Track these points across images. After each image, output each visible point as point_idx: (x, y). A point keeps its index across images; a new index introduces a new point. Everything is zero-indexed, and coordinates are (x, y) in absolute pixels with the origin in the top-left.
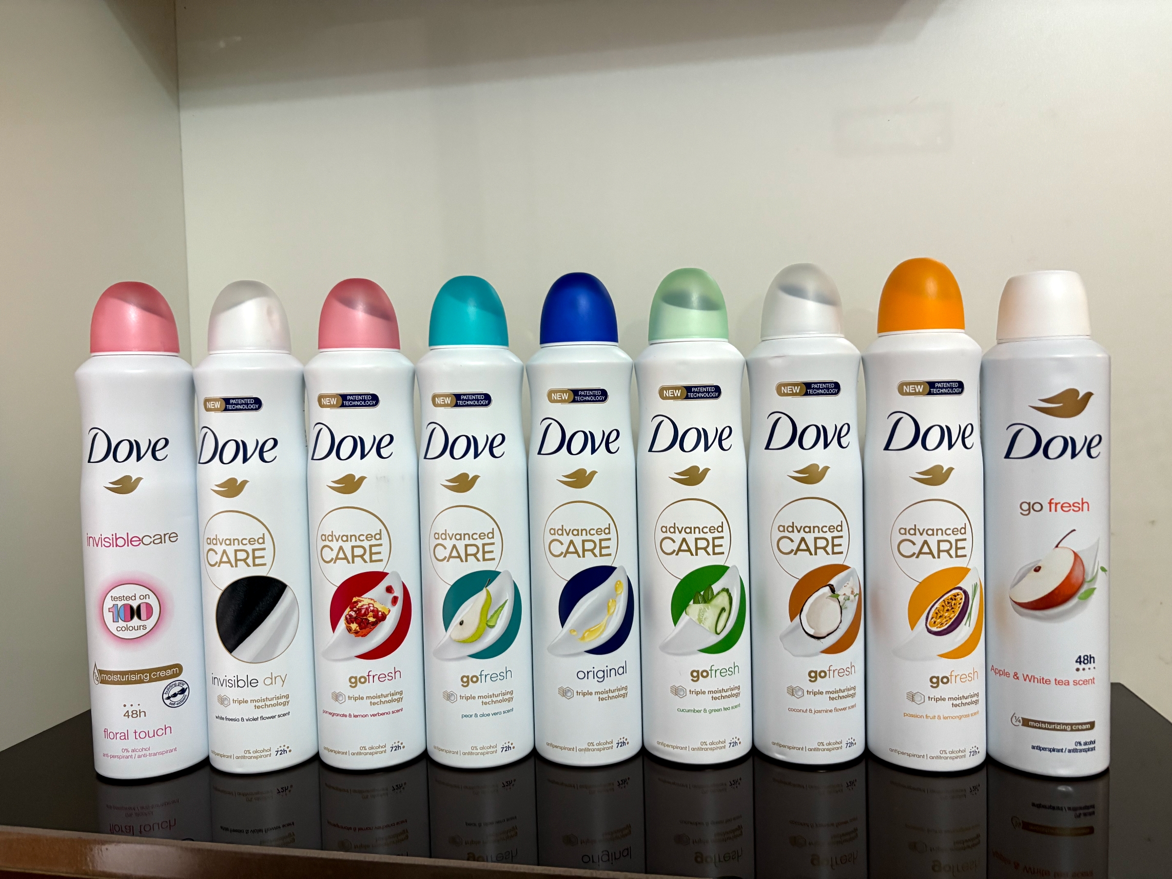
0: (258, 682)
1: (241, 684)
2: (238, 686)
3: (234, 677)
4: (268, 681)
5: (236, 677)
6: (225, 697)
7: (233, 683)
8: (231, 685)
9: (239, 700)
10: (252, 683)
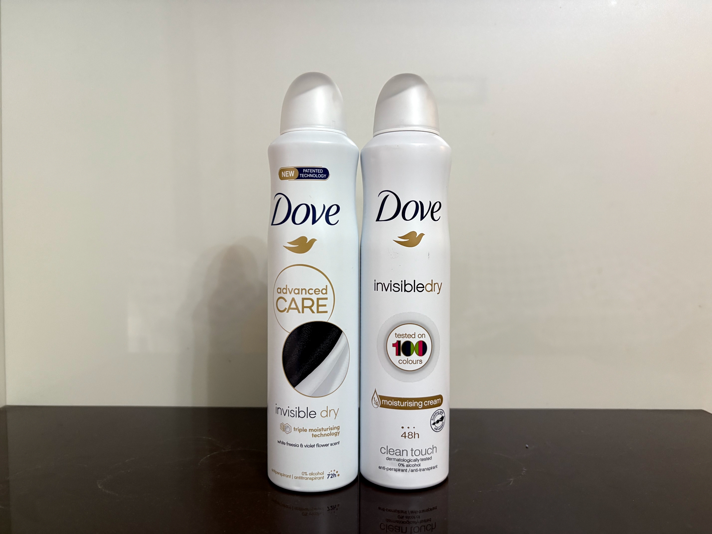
0: (316, 414)
1: (302, 414)
2: (299, 416)
3: (296, 408)
4: (324, 414)
5: (298, 408)
6: (287, 425)
7: (295, 413)
8: (292, 415)
9: (299, 428)
10: (311, 414)
